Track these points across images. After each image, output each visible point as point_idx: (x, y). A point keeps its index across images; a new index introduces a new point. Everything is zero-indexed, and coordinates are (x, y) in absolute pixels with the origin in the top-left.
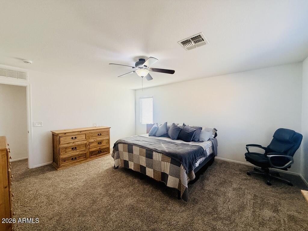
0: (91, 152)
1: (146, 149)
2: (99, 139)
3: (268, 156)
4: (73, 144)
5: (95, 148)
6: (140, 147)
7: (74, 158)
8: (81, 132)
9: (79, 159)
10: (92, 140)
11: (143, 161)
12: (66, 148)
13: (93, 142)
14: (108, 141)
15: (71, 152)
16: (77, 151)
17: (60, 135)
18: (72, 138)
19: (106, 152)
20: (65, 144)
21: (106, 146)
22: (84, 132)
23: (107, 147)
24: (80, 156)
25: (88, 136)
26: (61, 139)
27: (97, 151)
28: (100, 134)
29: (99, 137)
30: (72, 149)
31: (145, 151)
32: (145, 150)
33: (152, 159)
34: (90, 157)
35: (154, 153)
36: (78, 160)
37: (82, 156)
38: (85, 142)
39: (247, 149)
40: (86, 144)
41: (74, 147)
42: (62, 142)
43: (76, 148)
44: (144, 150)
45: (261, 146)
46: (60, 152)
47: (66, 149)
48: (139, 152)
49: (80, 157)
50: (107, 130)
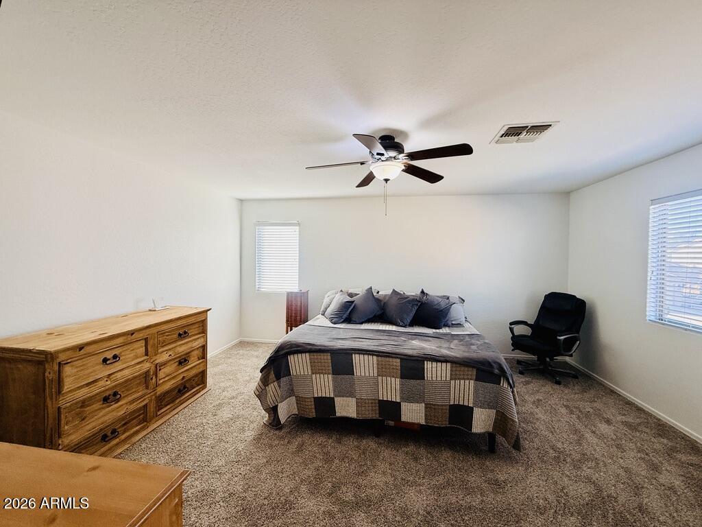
0: (159, 397)
1: (401, 359)
2: (182, 348)
3: (559, 338)
4: (109, 383)
5: (173, 382)
6: (377, 356)
7: (109, 434)
8: (132, 334)
9: (125, 432)
10: (163, 357)
11: (391, 389)
12: (84, 403)
13: (164, 364)
14: (204, 350)
15: (101, 414)
16: (120, 403)
17: (62, 357)
18: (105, 360)
19: (198, 385)
20: (79, 388)
21: (198, 367)
22: (141, 335)
23: (201, 369)
24: (126, 421)
25: (153, 345)
26: (68, 370)
27: (175, 388)
28: (185, 333)
29: (183, 342)
30: (106, 399)
31: (399, 364)
32: (397, 362)
33: (424, 379)
34: (156, 416)
35: (428, 365)
36: (123, 437)
37: (135, 418)
38: (146, 366)
39: (511, 330)
40: (147, 373)
41: (111, 392)
42: (68, 384)
43: (115, 394)
44: (394, 360)
45: (526, 322)
46: (63, 422)
47: (82, 407)
48: (378, 368)
49: (129, 421)
50: (201, 318)
